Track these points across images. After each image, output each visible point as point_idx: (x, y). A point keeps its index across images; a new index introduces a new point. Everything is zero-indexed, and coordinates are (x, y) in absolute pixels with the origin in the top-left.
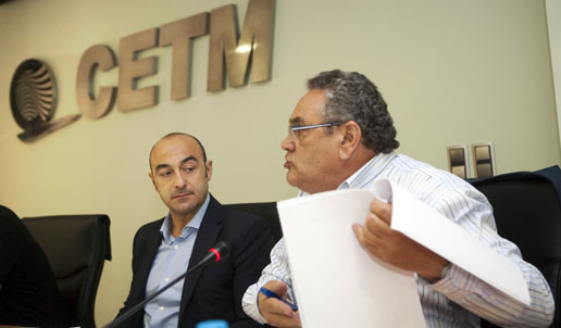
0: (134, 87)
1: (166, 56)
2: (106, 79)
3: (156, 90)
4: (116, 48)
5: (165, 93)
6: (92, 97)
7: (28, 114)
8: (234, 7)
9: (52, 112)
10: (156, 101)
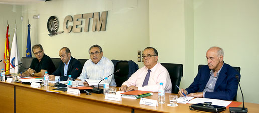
0: (77, 27)
1: (84, 21)
2: (70, 24)
3: (82, 29)
4: (73, 17)
5: (83, 30)
6: (67, 28)
7: (51, 30)
8: (99, 13)
9: (57, 30)
10: (81, 31)
